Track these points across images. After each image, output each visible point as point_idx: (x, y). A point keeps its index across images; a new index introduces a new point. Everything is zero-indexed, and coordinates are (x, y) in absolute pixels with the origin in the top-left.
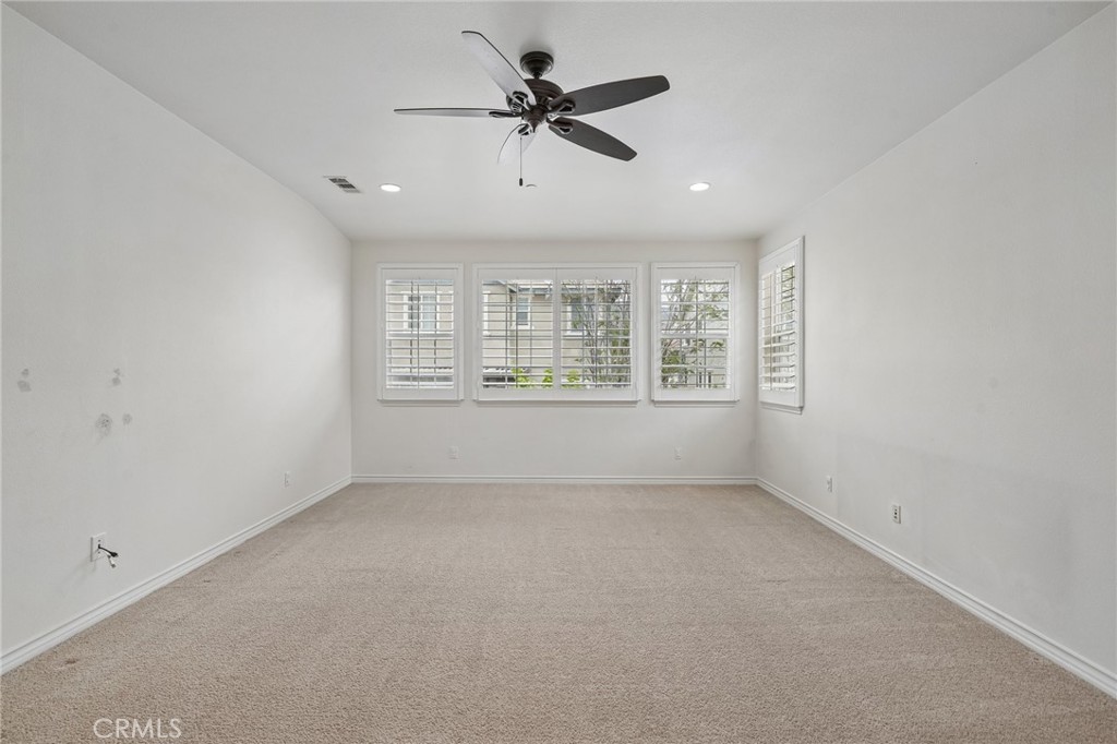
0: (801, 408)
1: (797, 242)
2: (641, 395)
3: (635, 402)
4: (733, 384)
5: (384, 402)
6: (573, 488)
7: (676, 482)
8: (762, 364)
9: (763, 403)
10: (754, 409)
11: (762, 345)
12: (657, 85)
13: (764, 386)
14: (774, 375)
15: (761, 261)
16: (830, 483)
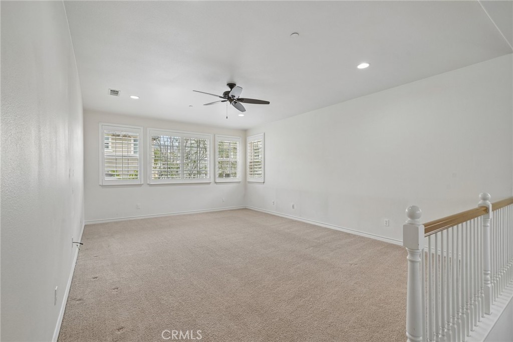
0: (264, 182)
1: (262, 134)
2: (212, 180)
3: (210, 183)
4: (239, 177)
5: (102, 186)
6: (190, 215)
7: (225, 209)
8: (248, 170)
9: (249, 182)
10: (245, 183)
11: (248, 164)
12: (268, 103)
13: (249, 176)
14: (252, 173)
15: (248, 137)
16: (274, 202)
